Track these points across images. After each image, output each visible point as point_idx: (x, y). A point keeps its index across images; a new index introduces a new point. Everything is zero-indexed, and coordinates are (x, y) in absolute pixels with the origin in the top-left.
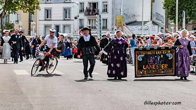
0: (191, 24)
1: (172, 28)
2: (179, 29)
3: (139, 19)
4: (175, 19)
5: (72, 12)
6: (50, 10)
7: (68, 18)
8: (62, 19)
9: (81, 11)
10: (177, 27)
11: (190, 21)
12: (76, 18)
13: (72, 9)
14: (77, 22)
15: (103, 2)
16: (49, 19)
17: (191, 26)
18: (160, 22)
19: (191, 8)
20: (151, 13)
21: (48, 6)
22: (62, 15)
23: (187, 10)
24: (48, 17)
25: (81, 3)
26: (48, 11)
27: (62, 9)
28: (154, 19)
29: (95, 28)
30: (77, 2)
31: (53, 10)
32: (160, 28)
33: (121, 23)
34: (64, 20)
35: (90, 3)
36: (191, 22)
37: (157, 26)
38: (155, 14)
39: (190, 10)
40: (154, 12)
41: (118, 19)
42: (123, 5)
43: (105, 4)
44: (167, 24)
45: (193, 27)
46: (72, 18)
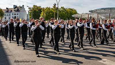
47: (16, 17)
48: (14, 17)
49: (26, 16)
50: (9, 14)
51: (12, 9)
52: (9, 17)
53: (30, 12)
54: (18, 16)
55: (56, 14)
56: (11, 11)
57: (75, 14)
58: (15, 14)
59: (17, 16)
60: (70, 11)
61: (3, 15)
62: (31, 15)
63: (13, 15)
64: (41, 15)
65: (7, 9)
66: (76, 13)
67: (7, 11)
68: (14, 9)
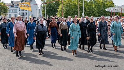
47: (23, 13)
48: (21, 14)
49: (38, 11)
50: (15, 10)
51: (18, 2)
52: (15, 15)
53: (43, 5)
54: (27, 12)
55: (81, 8)
56: (18, 5)
57: (110, 7)
58: (22, 10)
59: (25, 12)
60: (102, 2)
61: (7, 11)
62: (44, 11)
63: (20, 11)
64: (58, 10)
65: (12, 2)
66: (112, 5)
67: (12, 6)
68: (22, 2)
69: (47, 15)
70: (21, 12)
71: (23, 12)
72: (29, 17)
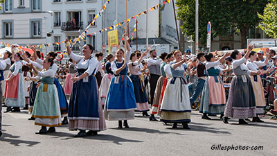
0: (217, 41)
1: (190, 47)
2: (200, 48)
3: (142, 36)
4: (195, 34)
5: (43, 26)
6: (11, 24)
7: (37, 36)
8: (29, 37)
9: (57, 25)
10: (197, 46)
11: (215, 36)
12: (49, 35)
13: (43, 22)
14: (50, 41)
15: (89, 11)
16: (9, 36)
17: (218, 43)
18: (173, 39)
19: (217, 18)
20: (160, 26)
21: (7, 18)
22: (28, 31)
23: (212, 21)
24: (7, 34)
25: (56, 13)
26: (7, 25)
27: (28, 22)
28: (164, 35)
29: (78, 49)
30: (50, 12)
31: (15, 23)
32: (172, 48)
33: (115, 41)
34: (32, 38)
35: (69, 13)
36: (217, 38)
37: (168, 45)
38: (165, 26)
39: (216, 20)
40: (164, 25)
41: (111, 36)
42: (119, 14)
43: (91, 13)
44: (182, 42)
45: (221, 46)
46: (44, 35)
69: (203, 25)
70: (65, 8)
71: (74, 7)
72: (104, 35)
